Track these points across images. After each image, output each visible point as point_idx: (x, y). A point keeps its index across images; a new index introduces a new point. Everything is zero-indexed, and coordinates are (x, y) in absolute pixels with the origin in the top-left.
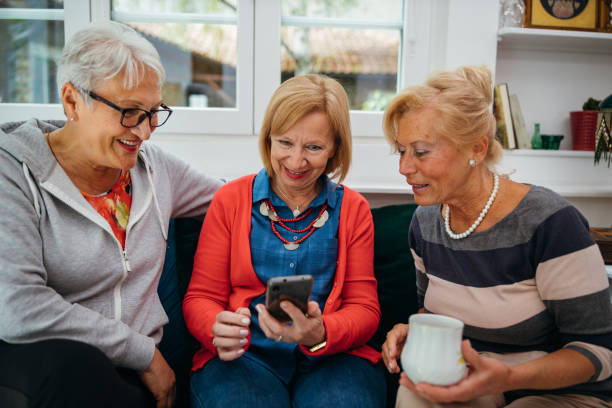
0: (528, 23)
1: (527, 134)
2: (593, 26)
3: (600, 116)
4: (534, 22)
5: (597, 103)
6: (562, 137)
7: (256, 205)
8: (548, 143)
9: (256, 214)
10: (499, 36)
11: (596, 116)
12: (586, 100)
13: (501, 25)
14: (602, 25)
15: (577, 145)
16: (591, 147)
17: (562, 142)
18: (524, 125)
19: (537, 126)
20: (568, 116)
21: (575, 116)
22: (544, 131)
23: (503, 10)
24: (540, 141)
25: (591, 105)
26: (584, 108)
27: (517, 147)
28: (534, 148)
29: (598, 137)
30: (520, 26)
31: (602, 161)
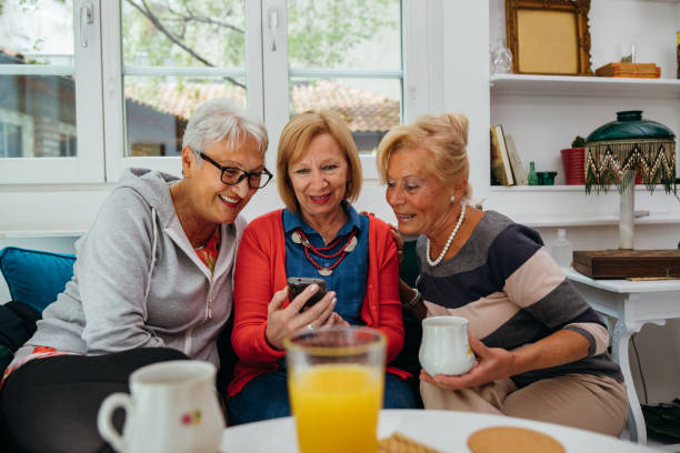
0: (516, 70)
1: (524, 171)
2: (574, 70)
3: (587, 149)
4: (522, 69)
5: (583, 139)
6: (556, 174)
7: (288, 235)
8: (544, 179)
9: (289, 243)
10: (491, 82)
11: (583, 151)
12: (574, 139)
13: (492, 72)
14: (583, 70)
15: (570, 180)
16: (582, 182)
17: (556, 179)
18: (520, 163)
19: (532, 164)
20: (559, 154)
21: (566, 153)
22: (539, 169)
23: (493, 59)
24: (536, 178)
25: (579, 143)
26: (573, 146)
27: (515, 184)
28: (530, 184)
29: (586, 169)
30: (509, 72)
31: (593, 194)
